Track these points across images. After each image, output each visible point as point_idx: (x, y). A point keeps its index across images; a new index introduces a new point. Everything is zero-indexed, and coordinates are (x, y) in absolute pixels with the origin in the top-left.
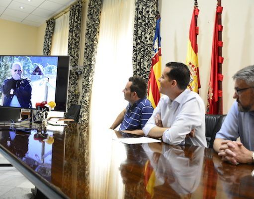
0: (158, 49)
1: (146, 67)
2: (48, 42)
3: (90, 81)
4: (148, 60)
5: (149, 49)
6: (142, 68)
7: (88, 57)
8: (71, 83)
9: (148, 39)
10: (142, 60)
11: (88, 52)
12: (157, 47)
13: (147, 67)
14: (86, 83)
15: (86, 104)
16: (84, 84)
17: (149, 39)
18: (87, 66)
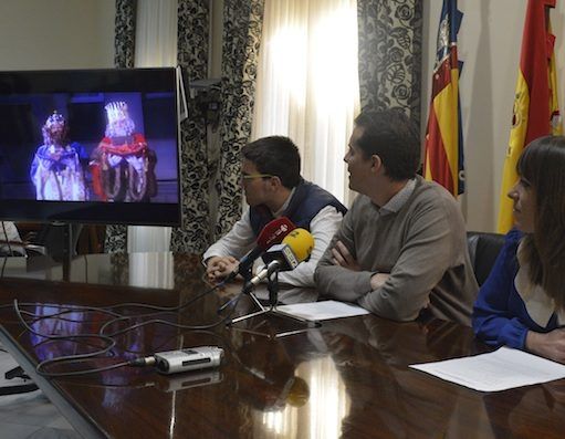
0: (450, 49)
1: (388, 95)
2: (124, 16)
3: (238, 129)
4: (394, 77)
5: (396, 45)
6: (381, 99)
7: (234, 61)
8: (186, 134)
9: (392, 15)
10: (380, 74)
11: (234, 47)
12: (446, 43)
13: (393, 95)
14: (232, 135)
15: (232, 194)
16: (226, 139)
17: (396, 16)
18: (233, 88)
